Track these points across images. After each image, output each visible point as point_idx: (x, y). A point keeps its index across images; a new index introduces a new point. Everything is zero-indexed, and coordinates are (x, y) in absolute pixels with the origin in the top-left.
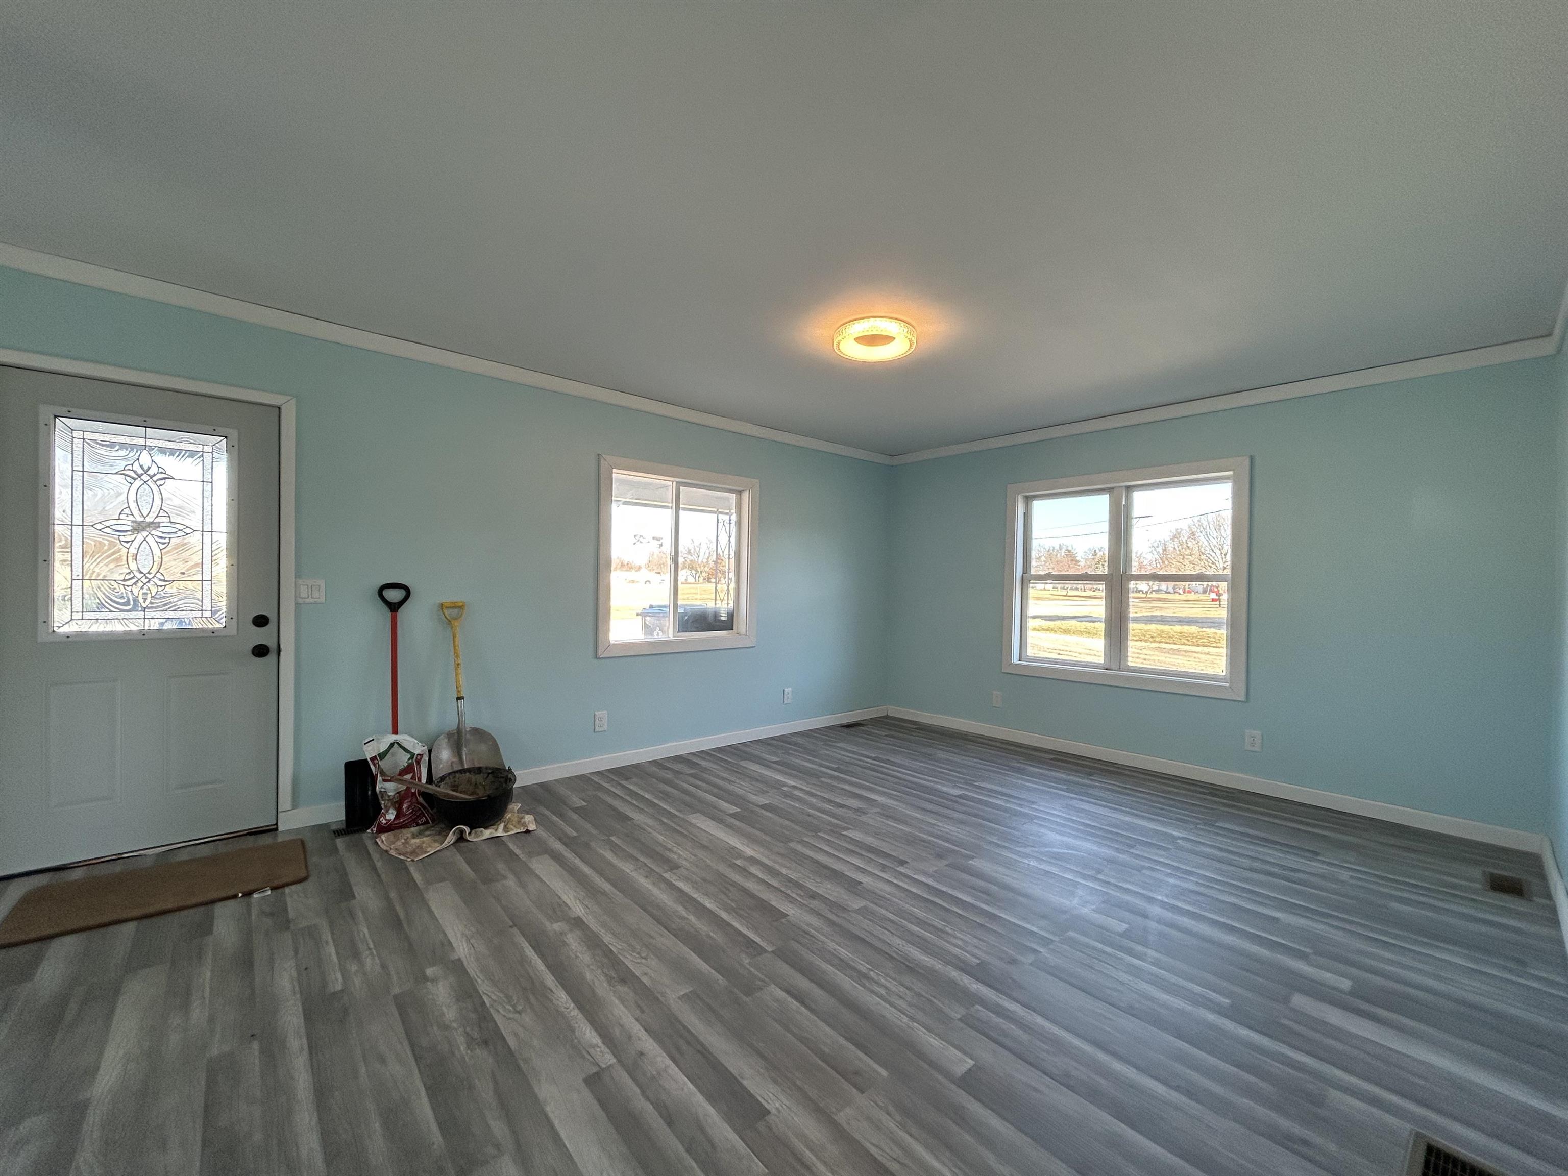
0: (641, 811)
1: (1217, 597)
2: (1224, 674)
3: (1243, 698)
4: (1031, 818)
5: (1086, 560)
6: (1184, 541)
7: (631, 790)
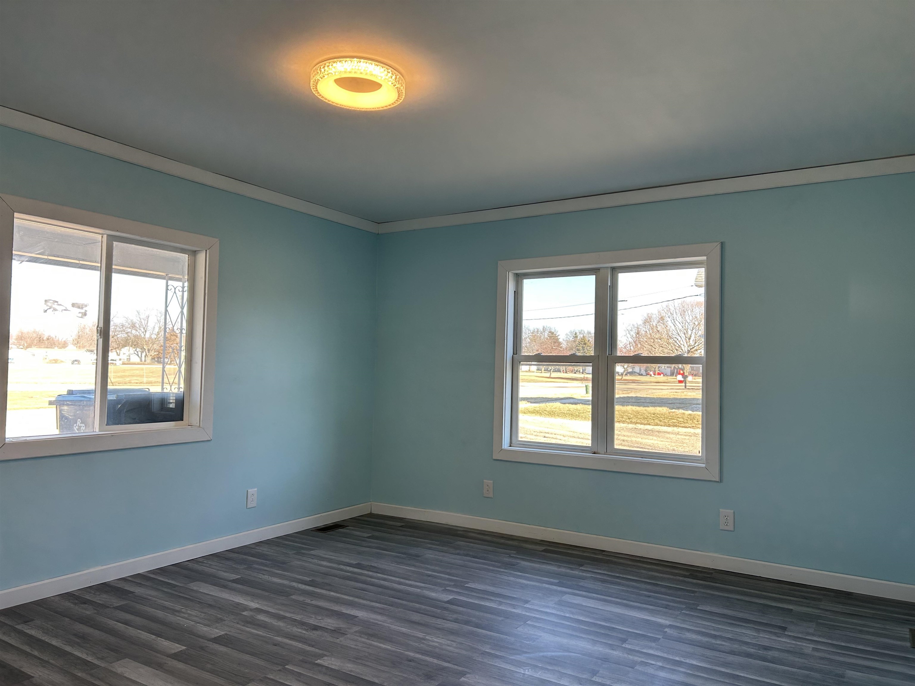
0: (44, 663)
1: (682, 379)
2: (700, 455)
3: (717, 479)
4: (524, 619)
5: (568, 342)
6: (654, 325)
7: (31, 636)
